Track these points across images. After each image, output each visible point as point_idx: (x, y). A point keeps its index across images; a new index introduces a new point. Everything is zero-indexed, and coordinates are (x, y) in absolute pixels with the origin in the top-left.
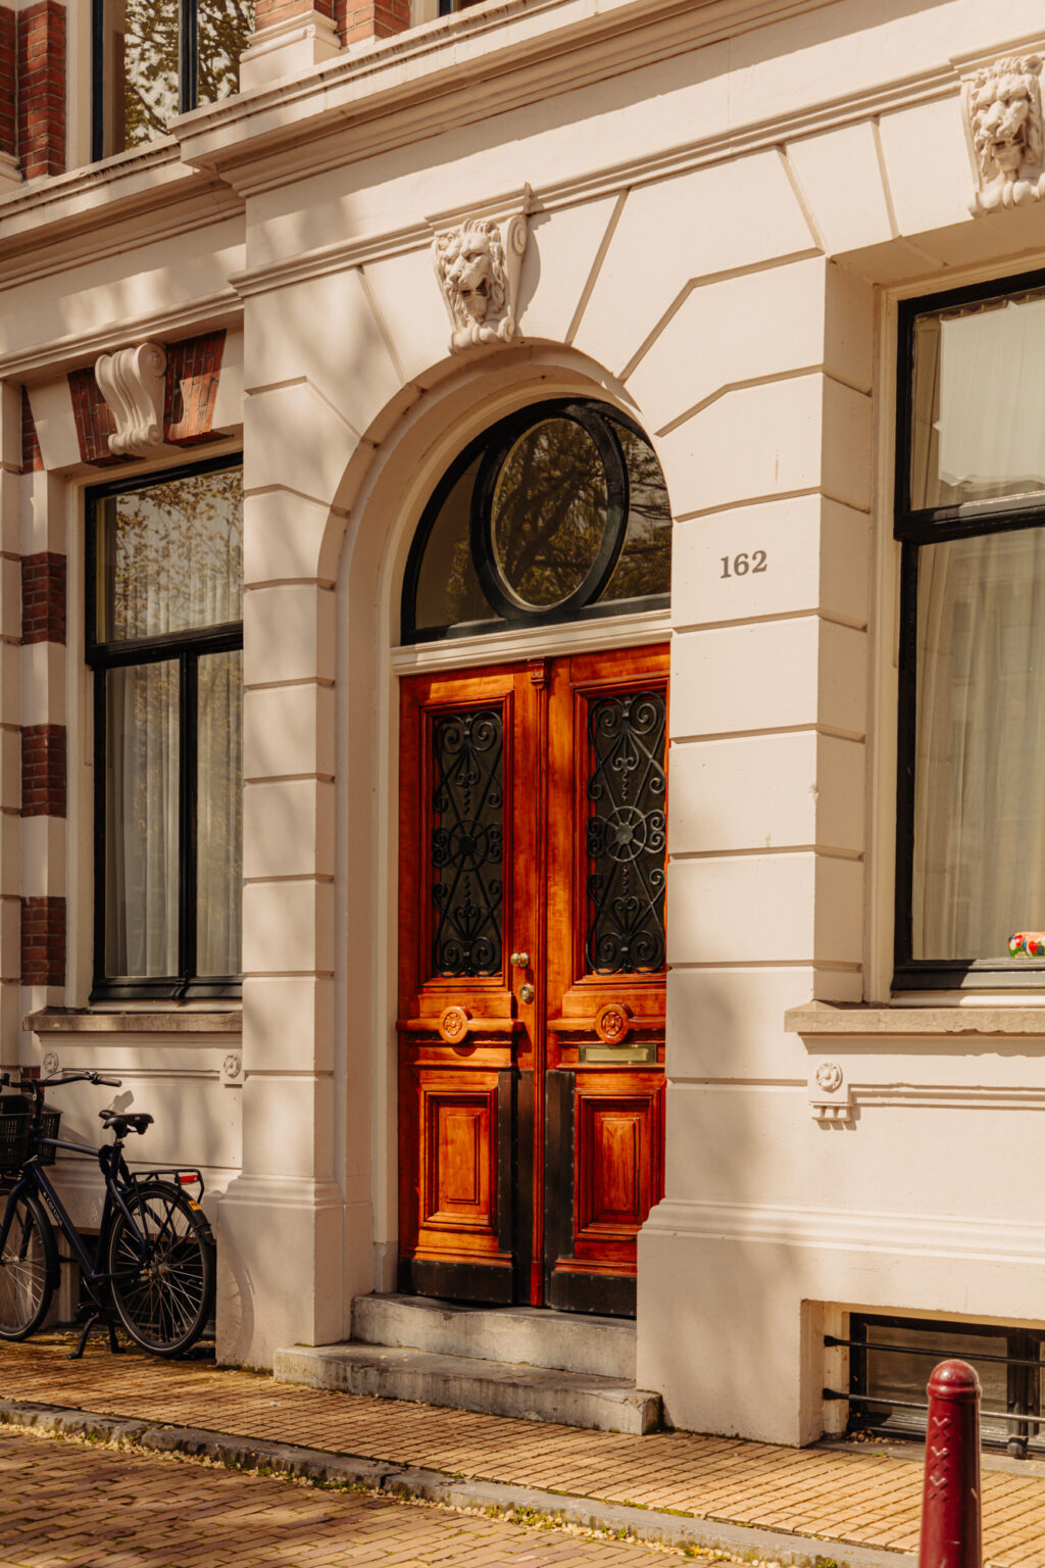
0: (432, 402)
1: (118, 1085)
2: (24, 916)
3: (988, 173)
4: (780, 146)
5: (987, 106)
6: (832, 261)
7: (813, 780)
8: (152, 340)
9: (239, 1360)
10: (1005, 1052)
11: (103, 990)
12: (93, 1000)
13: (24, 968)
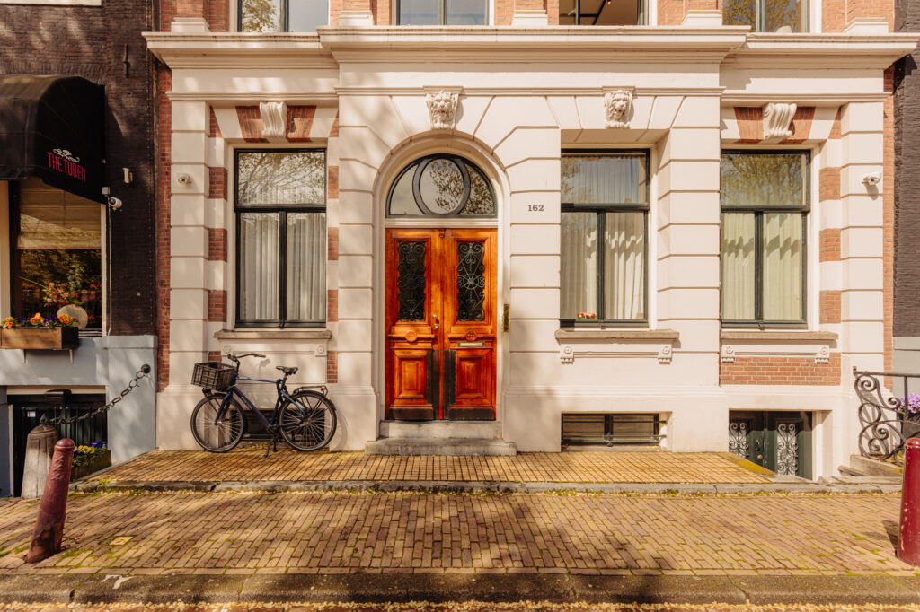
0: (413, 144)
1: (264, 357)
2: (209, 297)
3: (611, 118)
4: (546, 96)
5: (618, 100)
6: (562, 131)
7: (559, 269)
8: (285, 102)
9: (341, 449)
10: (619, 343)
11: (240, 323)
12: (236, 327)
13: (209, 315)
